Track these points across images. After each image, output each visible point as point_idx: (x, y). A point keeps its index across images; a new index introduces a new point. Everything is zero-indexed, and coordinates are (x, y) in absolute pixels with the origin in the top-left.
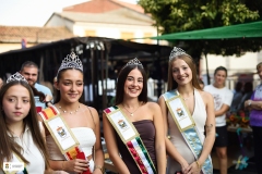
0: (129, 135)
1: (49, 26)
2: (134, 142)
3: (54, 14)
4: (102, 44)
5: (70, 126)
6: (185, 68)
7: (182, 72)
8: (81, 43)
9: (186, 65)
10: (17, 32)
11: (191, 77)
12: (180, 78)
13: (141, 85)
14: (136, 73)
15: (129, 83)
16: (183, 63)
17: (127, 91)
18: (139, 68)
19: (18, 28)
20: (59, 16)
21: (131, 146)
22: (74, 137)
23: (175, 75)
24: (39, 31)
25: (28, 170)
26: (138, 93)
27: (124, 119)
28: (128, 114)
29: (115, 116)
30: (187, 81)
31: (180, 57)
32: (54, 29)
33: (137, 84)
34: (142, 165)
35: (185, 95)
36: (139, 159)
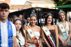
0: (48, 33)
1: (26, 4)
2: (49, 35)
3: (27, 1)
4: (40, 9)
5: (33, 31)
6: (63, 16)
7: (62, 17)
8: (34, 9)
9: (64, 15)
10: (17, 6)
11: (65, 18)
12: (62, 18)
13: (52, 20)
14: (50, 17)
15: (48, 19)
16: (63, 14)
17: (48, 22)
18: (51, 15)
19: (17, 5)
20: (28, 2)
21: (48, 36)
22: (34, 34)
23: (60, 17)
24: (23, 6)
25: (20, 43)
26: (51, 22)
27: (47, 29)
28: (48, 28)
29: (44, 28)
30: (64, 19)
31: (62, 12)
32: (27, 5)
33: (50, 20)
34: (52, 42)
35: (63, 23)
36: (51, 40)
